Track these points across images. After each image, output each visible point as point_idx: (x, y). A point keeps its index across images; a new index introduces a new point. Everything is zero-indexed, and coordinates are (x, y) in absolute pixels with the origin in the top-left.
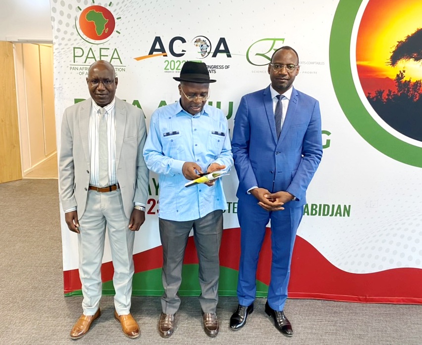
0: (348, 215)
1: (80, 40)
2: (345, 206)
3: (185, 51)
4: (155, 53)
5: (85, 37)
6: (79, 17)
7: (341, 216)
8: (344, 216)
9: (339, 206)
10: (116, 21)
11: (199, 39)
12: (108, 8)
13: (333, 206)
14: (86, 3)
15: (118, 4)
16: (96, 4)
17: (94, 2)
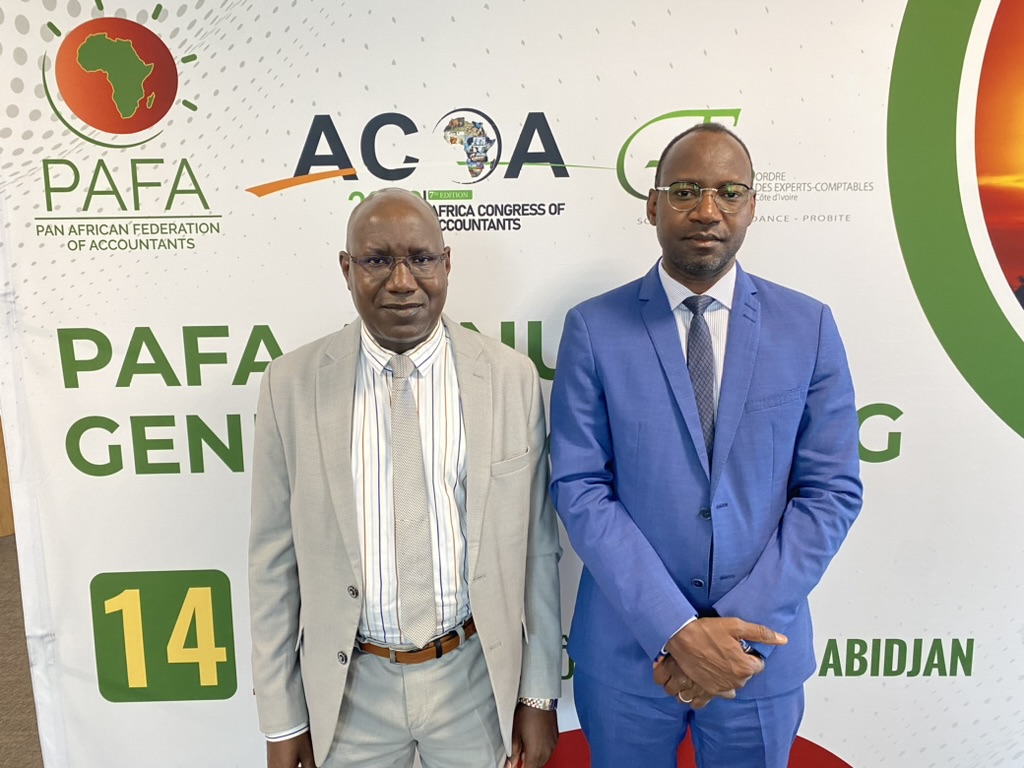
0: (968, 672)
1: (64, 134)
2: (956, 643)
3: (416, 161)
4: (314, 170)
5: (78, 124)
6: (53, 57)
7: (942, 672)
8: (953, 672)
9: (937, 645)
10: (180, 67)
11: (461, 120)
12: (151, 25)
13: (918, 643)
14: (74, 9)
15: (182, 10)
16: (109, 12)
17: (100, 7)
